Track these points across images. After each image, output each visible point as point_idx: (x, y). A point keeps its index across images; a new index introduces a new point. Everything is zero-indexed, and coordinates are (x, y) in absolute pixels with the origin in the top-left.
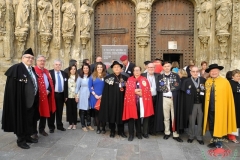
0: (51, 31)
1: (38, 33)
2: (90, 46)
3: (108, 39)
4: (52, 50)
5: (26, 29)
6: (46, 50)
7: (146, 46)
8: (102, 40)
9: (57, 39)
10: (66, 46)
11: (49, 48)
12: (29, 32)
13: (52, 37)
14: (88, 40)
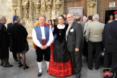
0: (40, 2)
1: (33, 3)
2: (62, 9)
3: (72, 4)
4: (41, 12)
5: (27, 2)
6: (38, 12)
7: (93, 7)
8: (68, 5)
9: (43, 6)
10: (48, 9)
11: (39, 11)
12: (28, 3)
13: (40, 5)
14: (60, 5)
